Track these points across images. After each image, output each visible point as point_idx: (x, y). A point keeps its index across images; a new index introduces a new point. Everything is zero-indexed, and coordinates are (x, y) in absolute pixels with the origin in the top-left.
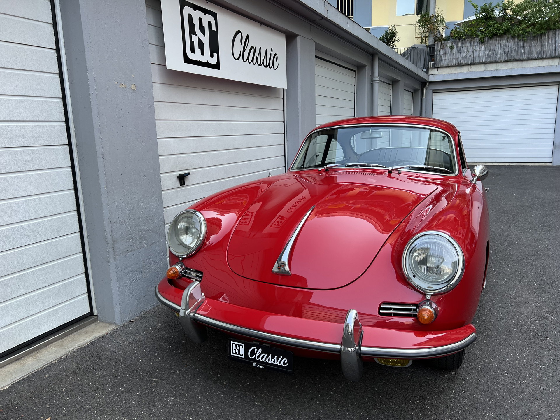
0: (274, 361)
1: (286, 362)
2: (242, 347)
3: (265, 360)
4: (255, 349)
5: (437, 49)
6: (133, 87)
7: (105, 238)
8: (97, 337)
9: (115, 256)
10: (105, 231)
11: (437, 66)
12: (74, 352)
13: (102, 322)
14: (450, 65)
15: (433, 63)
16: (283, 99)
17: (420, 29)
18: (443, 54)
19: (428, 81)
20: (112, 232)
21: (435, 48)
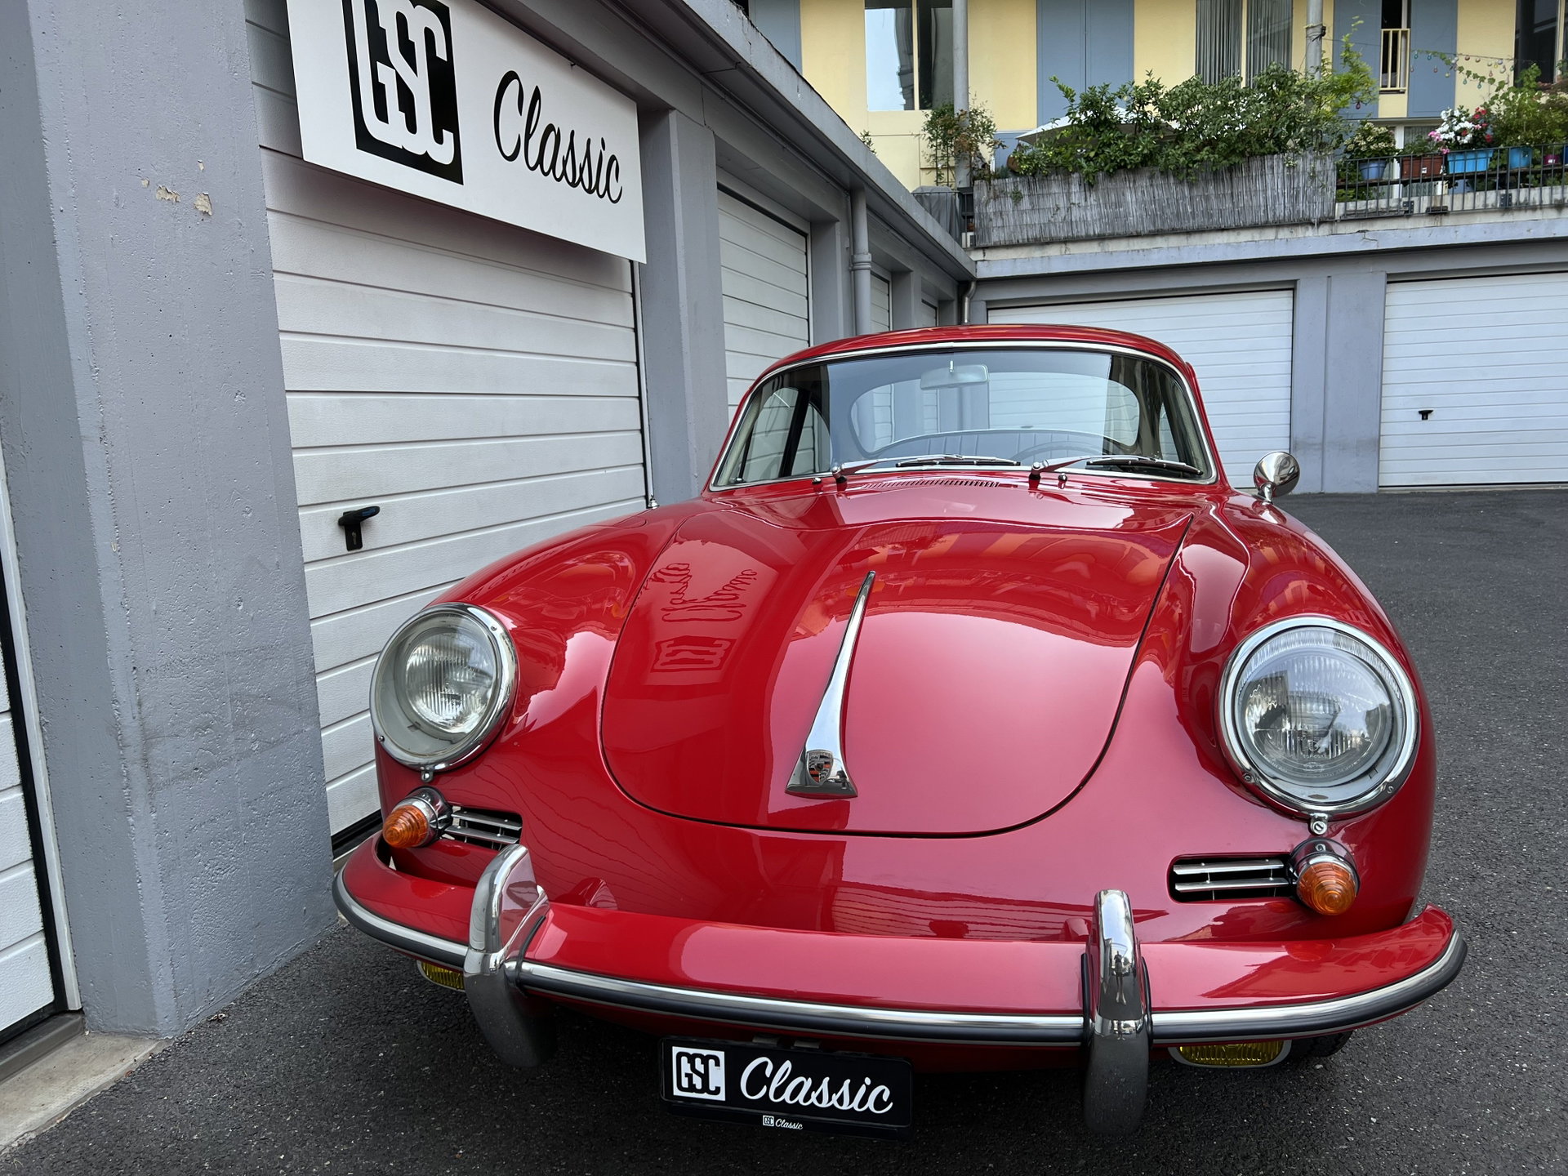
0: (841, 1101)
1: (885, 1097)
2: (717, 1064)
3: (807, 1097)
4: (765, 1064)
5: (980, 200)
6: (202, 204)
7: (115, 729)
8: (93, 1091)
9: (152, 788)
10: (115, 701)
11: (982, 245)
12: (14, 1154)
13: (101, 1031)
14: (1015, 242)
15: (971, 236)
16: (633, 295)
17: (931, 147)
18: (995, 213)
19: (973, 279)
20: (140, 704)
21: (976, 196)
